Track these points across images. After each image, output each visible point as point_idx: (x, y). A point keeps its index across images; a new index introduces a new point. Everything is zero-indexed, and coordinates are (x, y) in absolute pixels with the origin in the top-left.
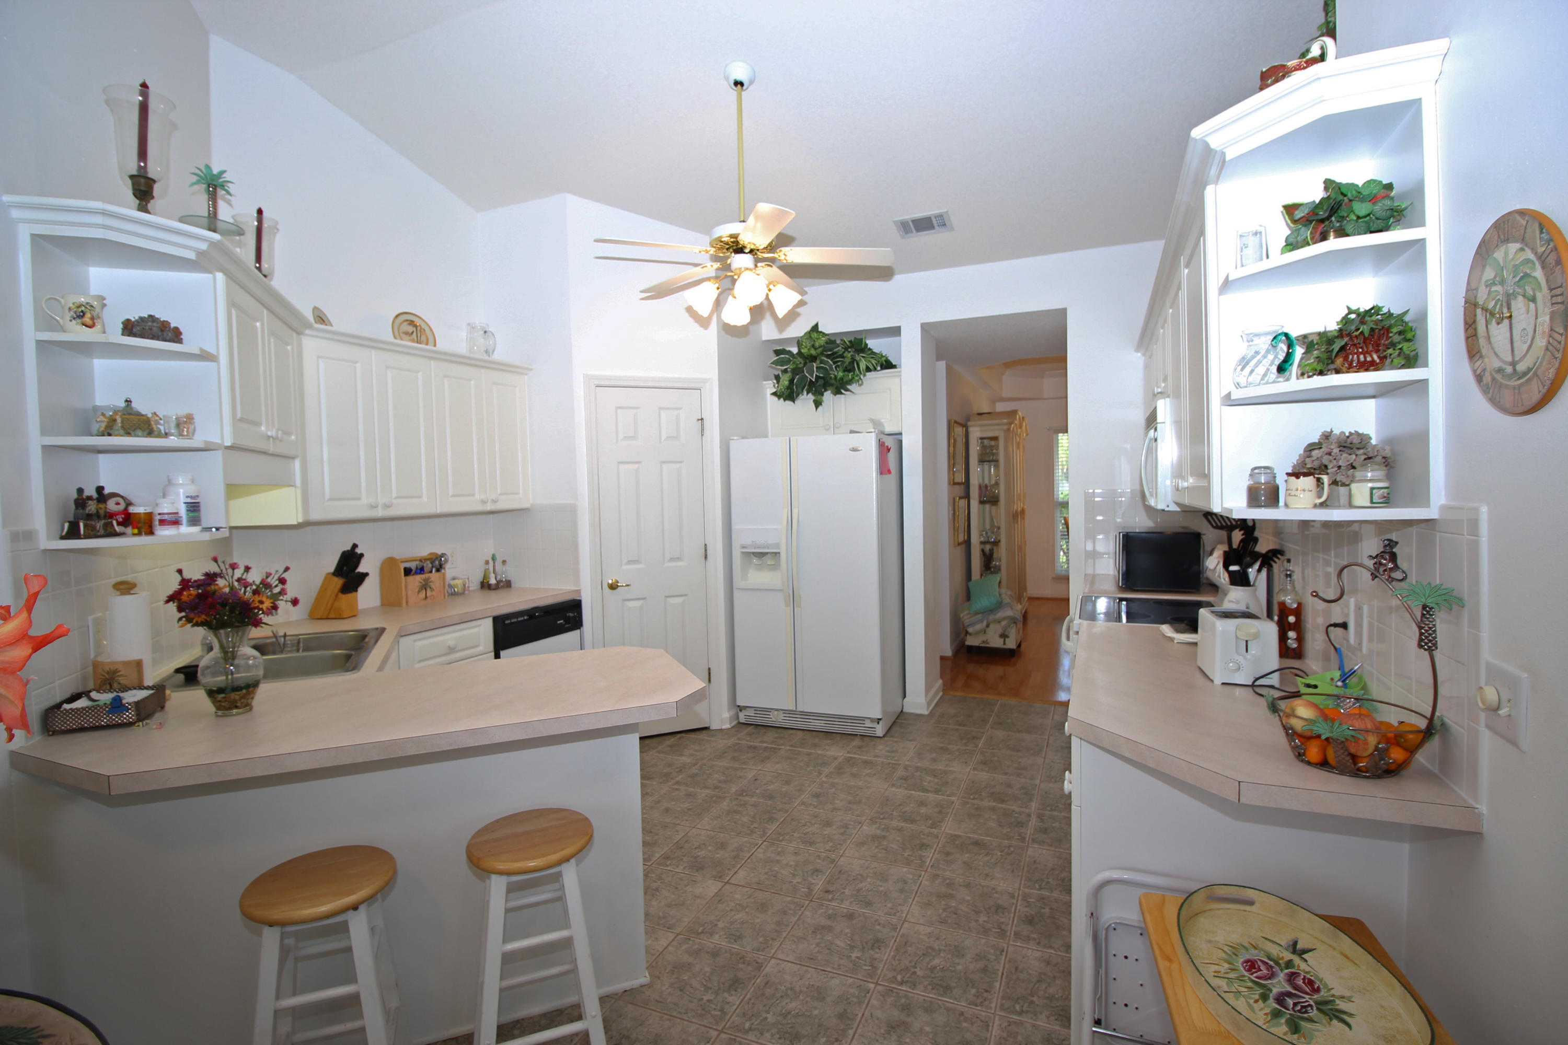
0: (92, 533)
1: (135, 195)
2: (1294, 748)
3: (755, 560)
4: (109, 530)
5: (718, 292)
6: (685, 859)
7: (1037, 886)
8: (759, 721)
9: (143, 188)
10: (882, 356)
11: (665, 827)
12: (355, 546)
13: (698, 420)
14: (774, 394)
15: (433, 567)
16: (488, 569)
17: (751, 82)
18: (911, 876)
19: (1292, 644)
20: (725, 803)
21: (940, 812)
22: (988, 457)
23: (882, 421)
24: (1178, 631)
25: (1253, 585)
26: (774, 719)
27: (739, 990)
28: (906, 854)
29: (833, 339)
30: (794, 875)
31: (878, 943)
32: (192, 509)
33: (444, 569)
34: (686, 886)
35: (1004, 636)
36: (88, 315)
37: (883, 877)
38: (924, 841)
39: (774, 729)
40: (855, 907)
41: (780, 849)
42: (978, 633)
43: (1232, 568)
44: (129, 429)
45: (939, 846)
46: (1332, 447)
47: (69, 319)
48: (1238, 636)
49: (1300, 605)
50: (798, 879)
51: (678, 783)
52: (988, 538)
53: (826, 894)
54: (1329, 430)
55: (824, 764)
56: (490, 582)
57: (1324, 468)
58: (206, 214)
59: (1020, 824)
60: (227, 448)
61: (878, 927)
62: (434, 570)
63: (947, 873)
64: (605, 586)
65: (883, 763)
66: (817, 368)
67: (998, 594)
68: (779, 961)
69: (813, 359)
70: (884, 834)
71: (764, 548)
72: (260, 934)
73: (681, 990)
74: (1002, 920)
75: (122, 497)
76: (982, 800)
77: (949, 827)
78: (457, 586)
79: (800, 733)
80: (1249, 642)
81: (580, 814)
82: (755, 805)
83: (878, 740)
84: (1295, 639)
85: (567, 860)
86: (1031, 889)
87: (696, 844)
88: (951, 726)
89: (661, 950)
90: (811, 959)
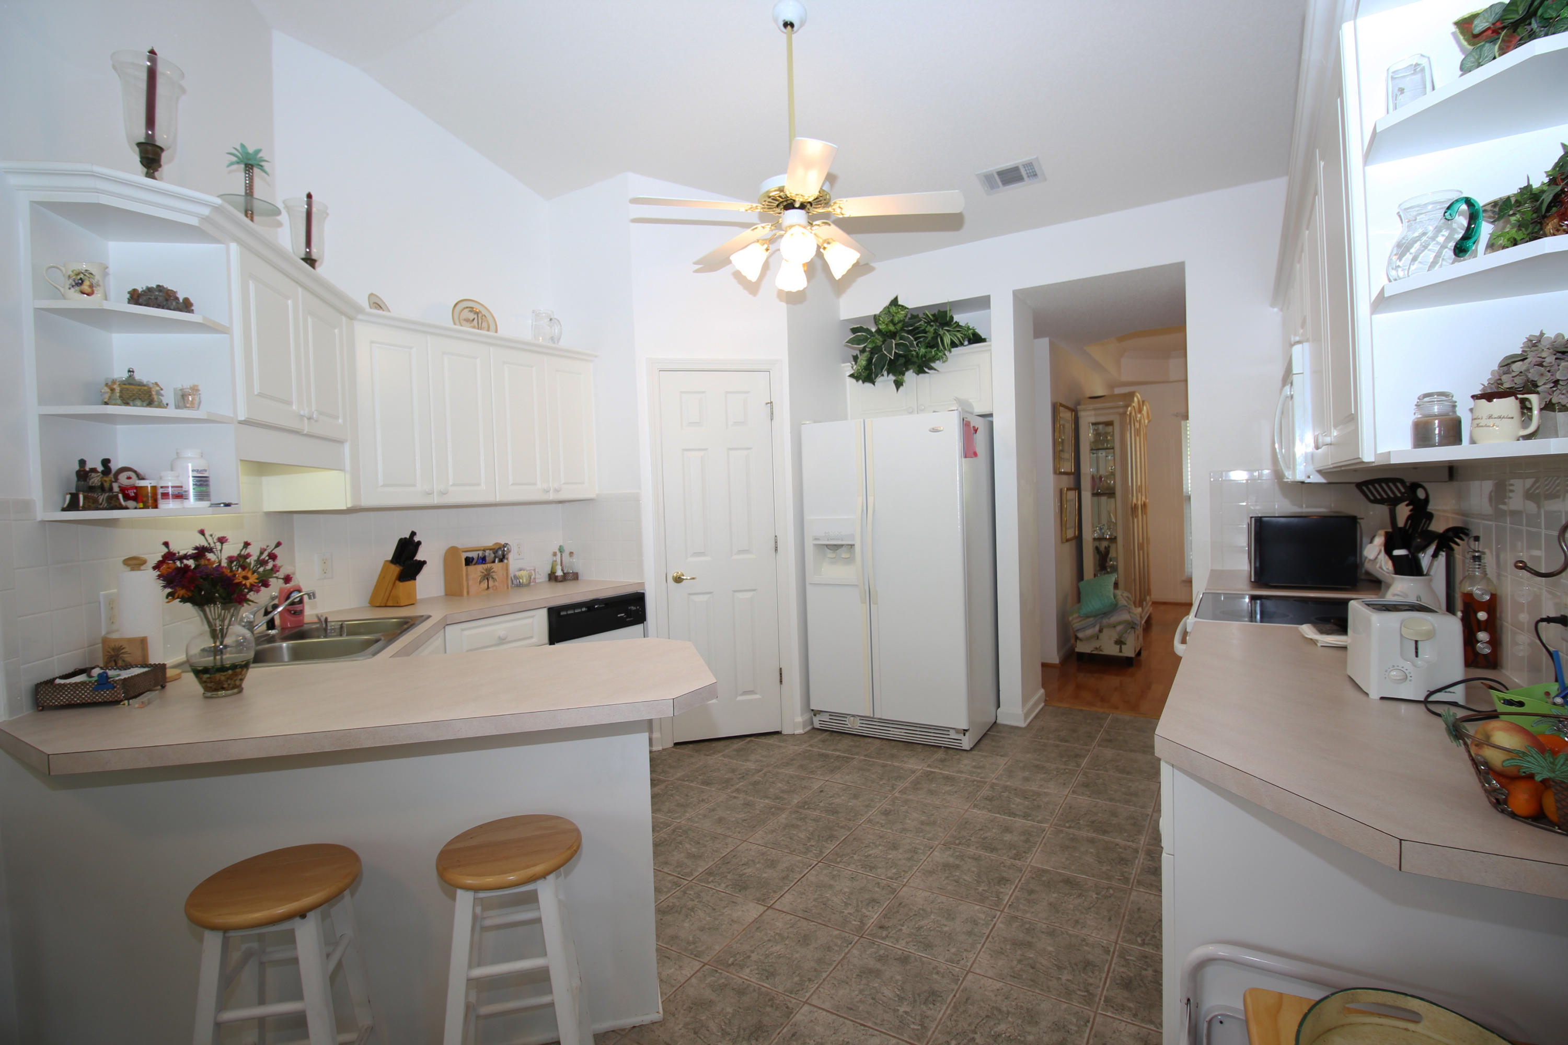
0: (93, 506)
1: (141, 162)
2: (1490, 792)
3: (830, 554)
4: (113, 503)
5: (767, 253)
6: (729, 876)
7: (1139, 940)
8: (835, 726)
9: (151, 156)
10: (969, 328)
11: (714, 838)
12: (413, 534)
13: (767, 404)
14: (852, 376)
15: (495, 557)
16: (556, 561)
17: (802, 24)
18: (983, 916)
19: (1483, 648)
20: (784, 816)
21: (1027, 841)
22: (1101, 443)
23: (970, 400)
24: (1322, 632)
25: (1427, 575)
26: (850, 726)
27: (761, 1040)
28: (980, 889)
29: (915, 314)
30: (846, 904)
31: (933, 996)
32: (198, 483)
33: (507, 559)
34: (725, 907)
35: (1120, 642)
36: (87, 283)
37: (950, 915)
38: (1005, 875)
39: (851, 737)
40: (912, 949)
41: (835, 873)
42: (1089, 639)
43: (1397, 552)
44: (128, 399)
45: (1023, 881)
46: (1544, 355)
47: (68, 286)
48: (1403, 633)
49: (1493, 596)
50: (850, 910)
51: (737, 790)
52: (1103, 534)
53: (880, 930)
54: (1538, 334)
55: (899, 778)
56: (557, 574)
57: (1531, 387)
58: (243, 193)
59: (1123, 861)
60: (240, 422)
61: (935, 976)
62: (497, 560)
63: (1028, 915)
64: (670, 579)
65: (966, 779)
66: (896, 344)
67: (1112, 597)
68: (812, 1008)
69: (893, 335)
70: (957, 862)
71: (838, 539)
72: (201, 940)
73: (695, 1033)
74: (1091, 981)
75: (135, 472)
76: (1079, 829)
77: (1036, 859)
78: (522, 577)
79: (878, 742)
80: (1420, 644)
81: (572, 823)
82: (816, 820)
83: (965, 754)
84: (1487, 642)
85: (544, 876)
86: (1132, 943)
87: (744, 860)
88: (1051, 742)
89: (682, 981)
90: (851, 1009)
